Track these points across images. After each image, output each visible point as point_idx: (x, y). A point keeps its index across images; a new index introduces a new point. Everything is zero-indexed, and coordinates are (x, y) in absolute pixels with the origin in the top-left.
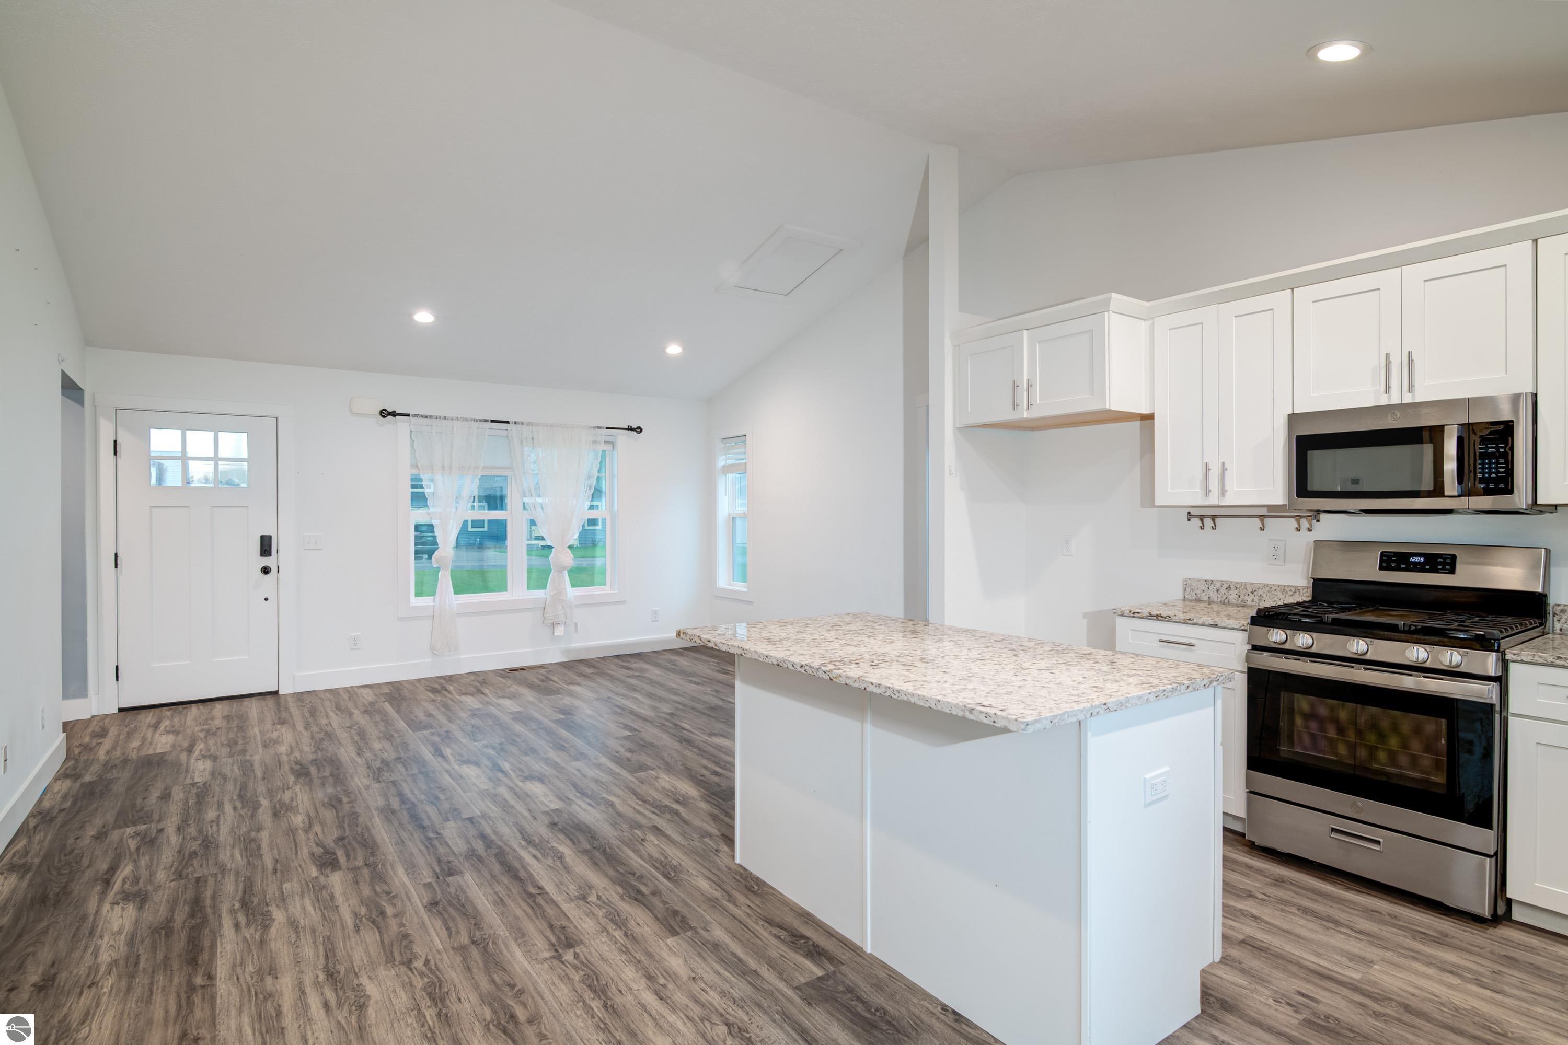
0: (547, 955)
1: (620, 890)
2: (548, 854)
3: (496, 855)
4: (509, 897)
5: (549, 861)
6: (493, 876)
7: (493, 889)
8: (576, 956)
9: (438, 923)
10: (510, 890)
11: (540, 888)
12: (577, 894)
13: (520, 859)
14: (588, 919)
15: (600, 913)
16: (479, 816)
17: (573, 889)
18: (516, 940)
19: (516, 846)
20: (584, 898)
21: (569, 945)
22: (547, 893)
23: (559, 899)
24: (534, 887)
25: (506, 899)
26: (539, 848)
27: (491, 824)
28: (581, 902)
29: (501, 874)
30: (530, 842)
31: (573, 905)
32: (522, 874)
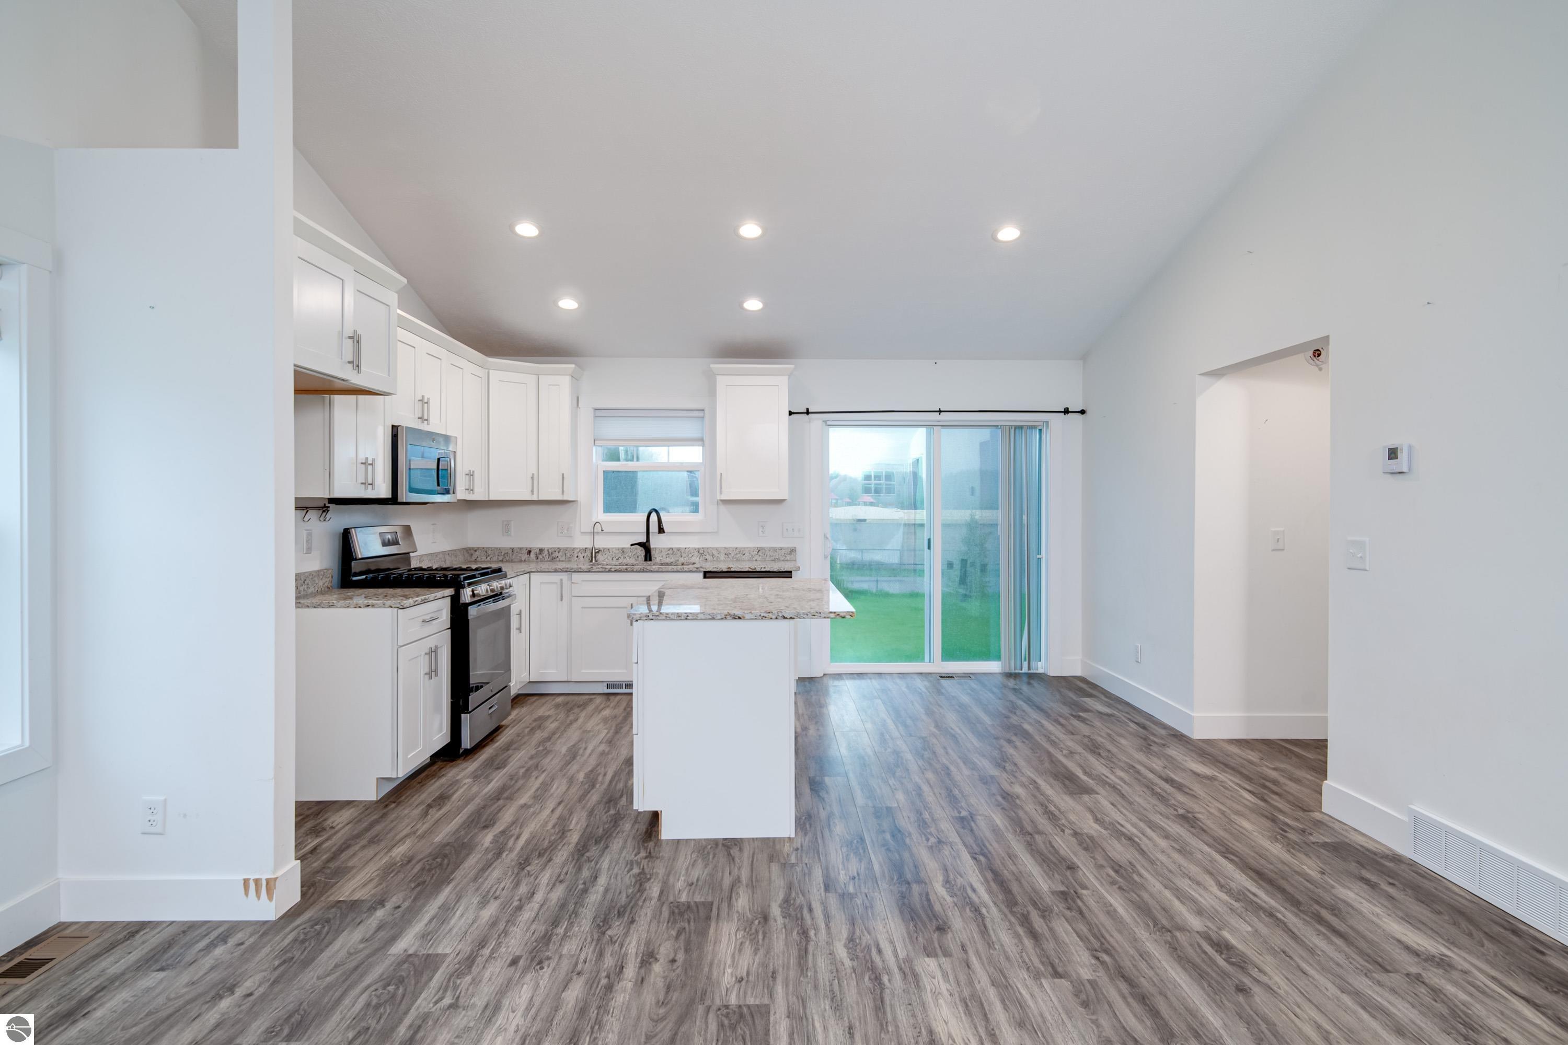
0: (979, 817)
1: (908, 841)
2: (959, 890)
3: (1016, 904)
4: (1003, 858)
5: (960, 881)
6: (1018, 880)
7: (1018, 869)
8: (960, 813)
9: (1062, 852)
10: (1002, 864)
11: (975, 859)
12: (945, 846)
13: (990, 891)
14: (943, 828)
15: (933, 830)
16: (1045, 977)
17: (946, 851)
18: (999, 829)
19: (994, 910)
20: (940, 842)
21: (962, 819)
22: (969, 853)
23: (960, 846)
24: (980, 861)
25: (1006, 858)
26: (967, 900)
27: (1024, 954)
28: (943, 840)
29: (1010, 881)
30: (976, 910)
31: (950, 840)
32: (989, 876)
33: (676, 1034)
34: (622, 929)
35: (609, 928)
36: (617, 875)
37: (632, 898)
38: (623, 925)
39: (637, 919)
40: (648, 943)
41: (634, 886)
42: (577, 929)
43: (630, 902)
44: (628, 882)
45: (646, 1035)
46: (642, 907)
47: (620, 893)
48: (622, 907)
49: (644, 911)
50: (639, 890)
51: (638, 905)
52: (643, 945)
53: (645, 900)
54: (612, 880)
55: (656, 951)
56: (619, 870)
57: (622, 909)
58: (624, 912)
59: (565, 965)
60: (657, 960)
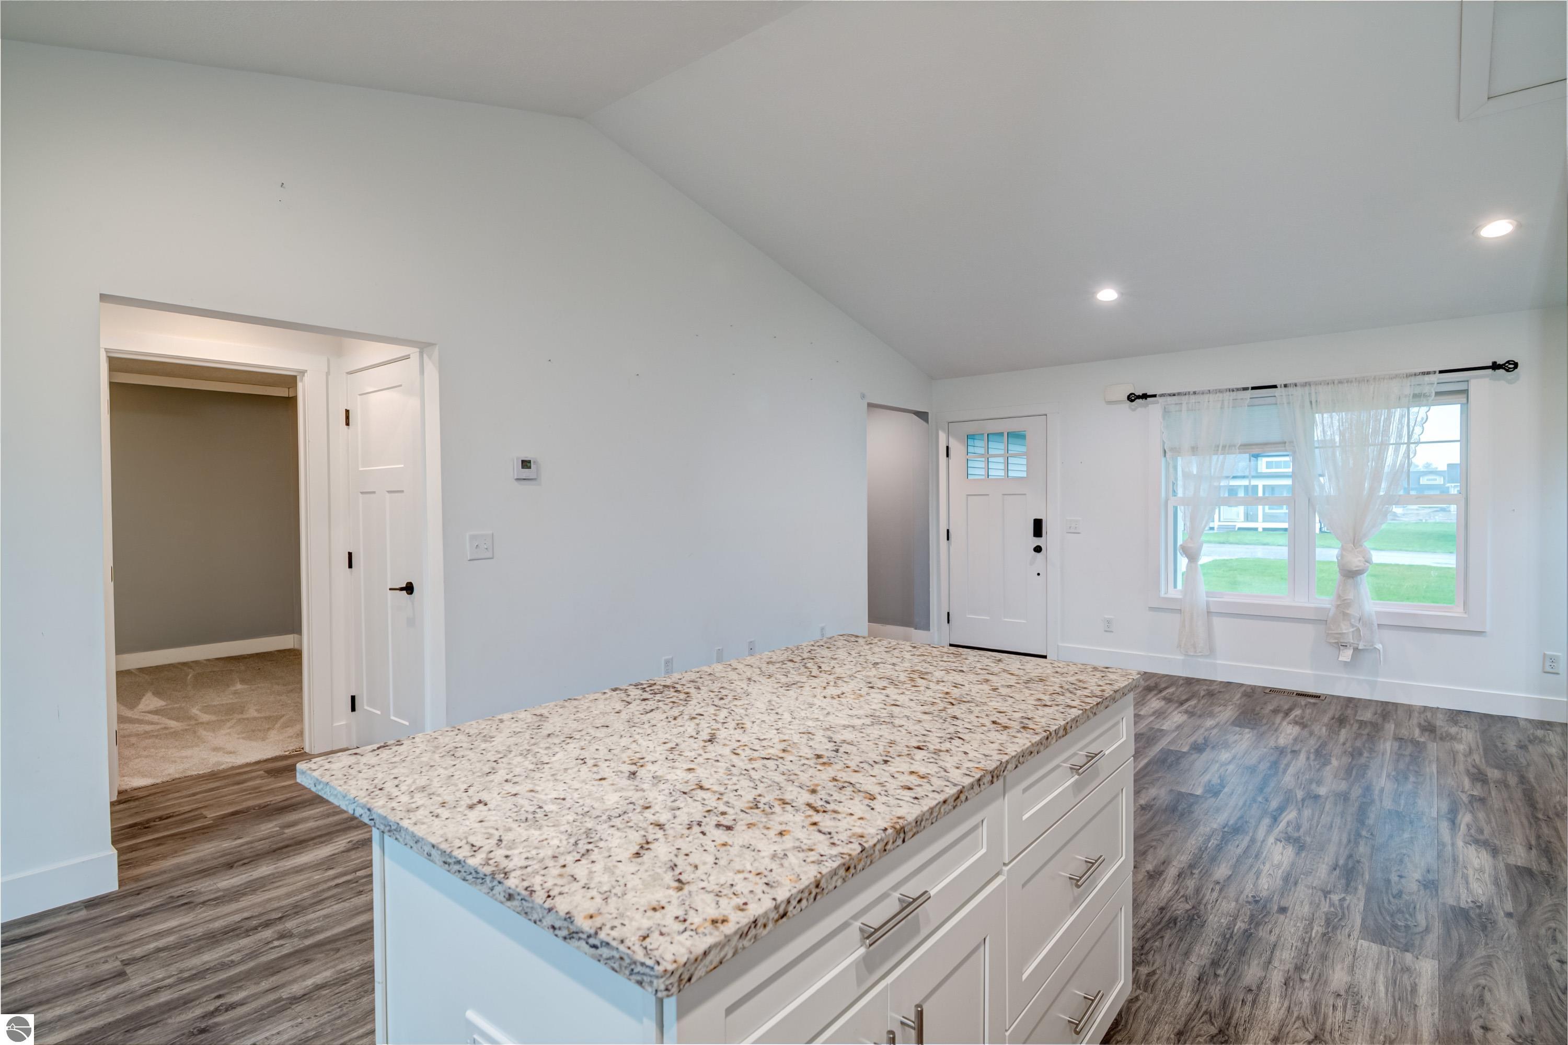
33: (1148, 832)
34: (1174, 906)
35: (1187, 911)
36: (1171, 973)
37: (1157, 934)
38: (1173, 909)
39: (1157, 910)
40: (1151, 886)
41: (1151, 949)
42: (1222, 921)
43: (1160, 930)
44: (1157, 957)
45: (1168, 836)
46: (1149, 920)
47: (1170, 945)
48: (1171, 928)
49: (1147, 916)
50: (1147, 941)
51: (1152, 924)
52: (1157, 886)
53: (1143, 927)
54: (1178, 966)
55: (1146, 878)
56: (1166, 981)
57: (1171, 925)
58: (1169, 922)
59: (1232, 891)
60: (1148, 872)
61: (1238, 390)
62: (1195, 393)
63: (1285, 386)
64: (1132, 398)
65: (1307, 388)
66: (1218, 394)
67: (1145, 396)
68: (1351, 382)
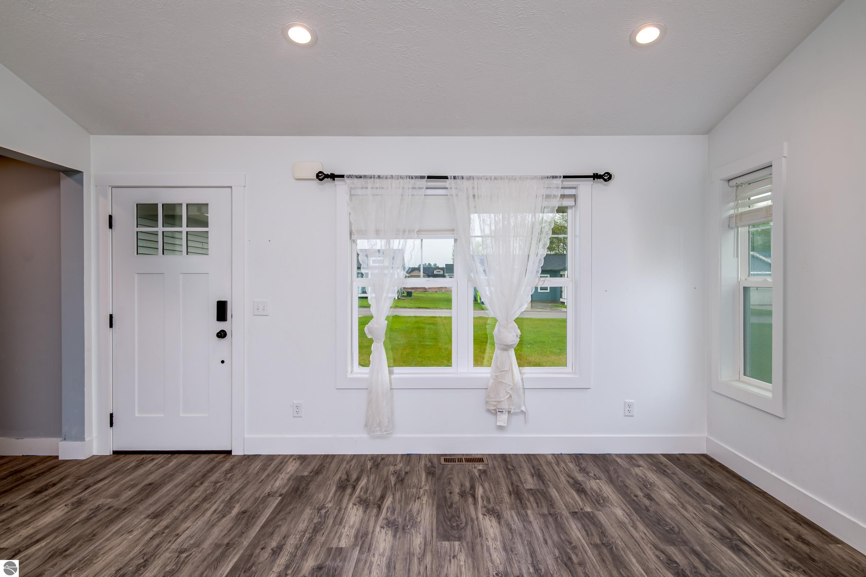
61: (416, 177)
62: (379, 177)
63: (455, 178)
64: (321, 176)
65: (471, 181)
66: (400, 180)
67: (333, 177)
68: (504, 179)
